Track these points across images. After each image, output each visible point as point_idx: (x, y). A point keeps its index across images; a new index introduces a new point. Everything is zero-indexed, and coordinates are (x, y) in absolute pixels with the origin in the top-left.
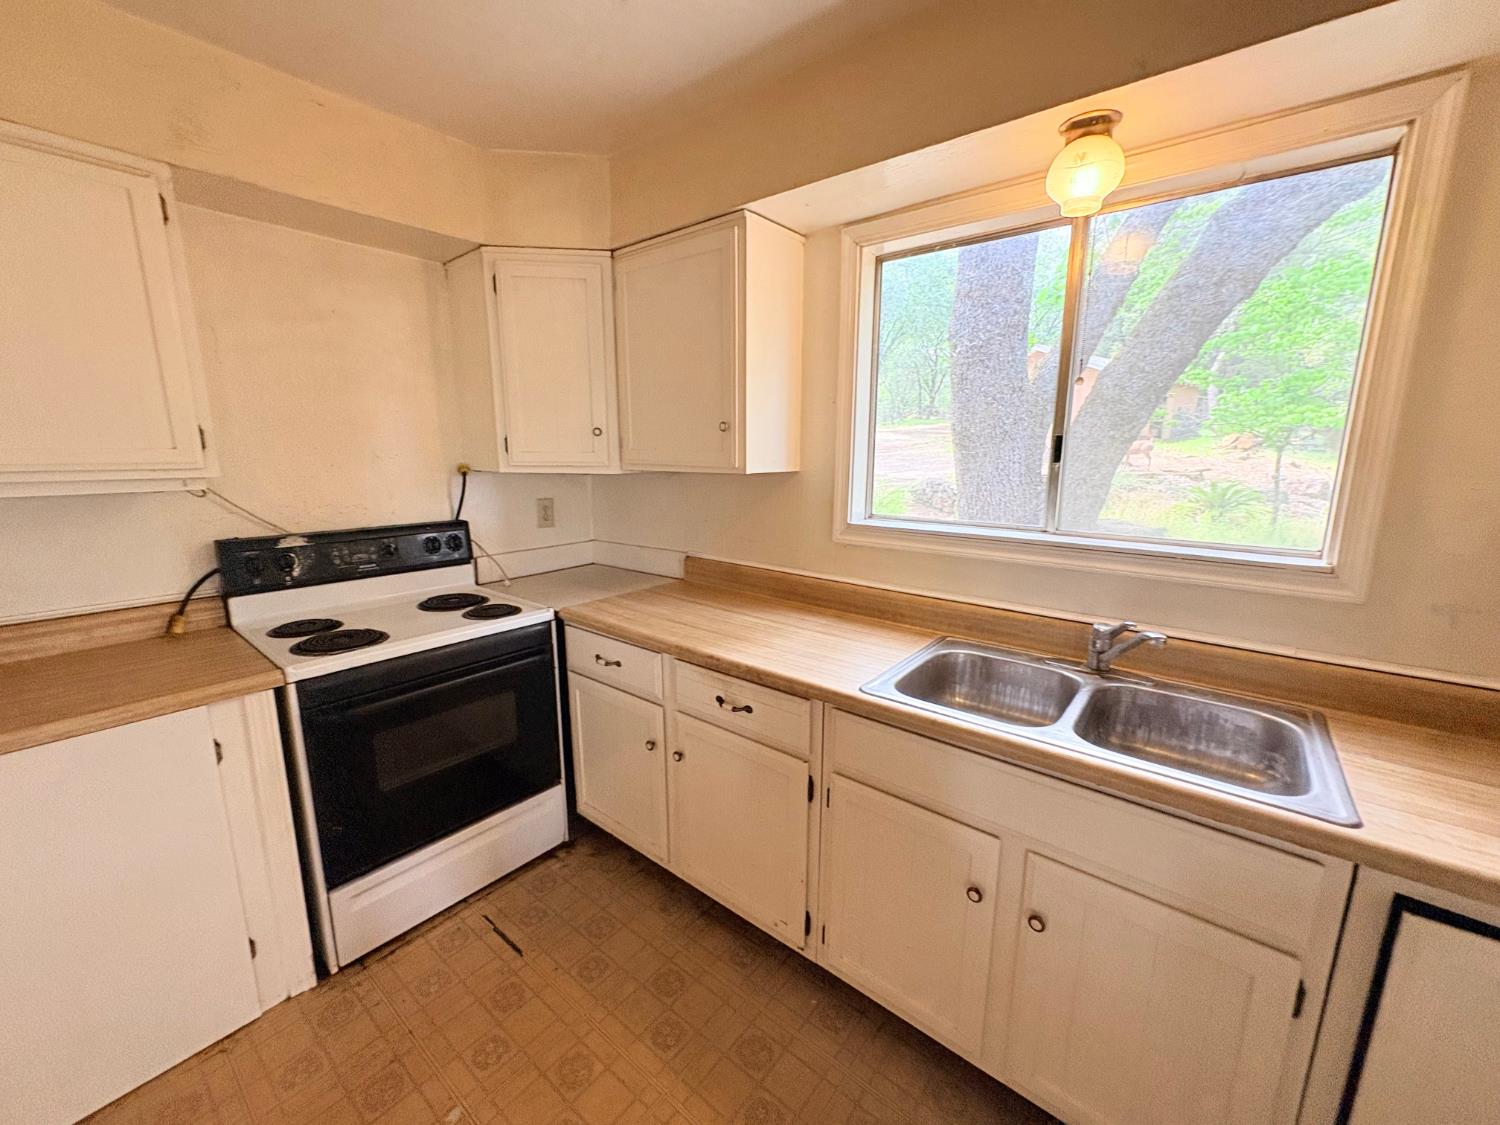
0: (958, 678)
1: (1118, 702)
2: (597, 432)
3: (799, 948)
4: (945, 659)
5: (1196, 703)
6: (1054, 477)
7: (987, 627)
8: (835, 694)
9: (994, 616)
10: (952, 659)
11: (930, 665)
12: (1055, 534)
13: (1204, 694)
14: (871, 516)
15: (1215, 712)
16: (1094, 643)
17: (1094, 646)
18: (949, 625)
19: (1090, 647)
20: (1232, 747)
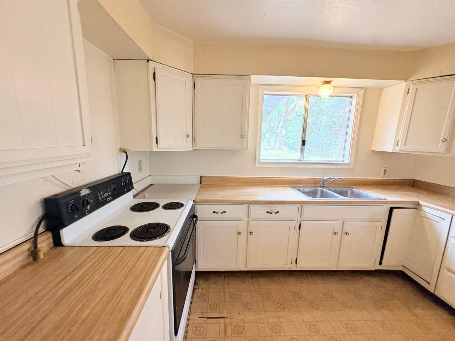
2: (188, 136)
6: (303, 149)
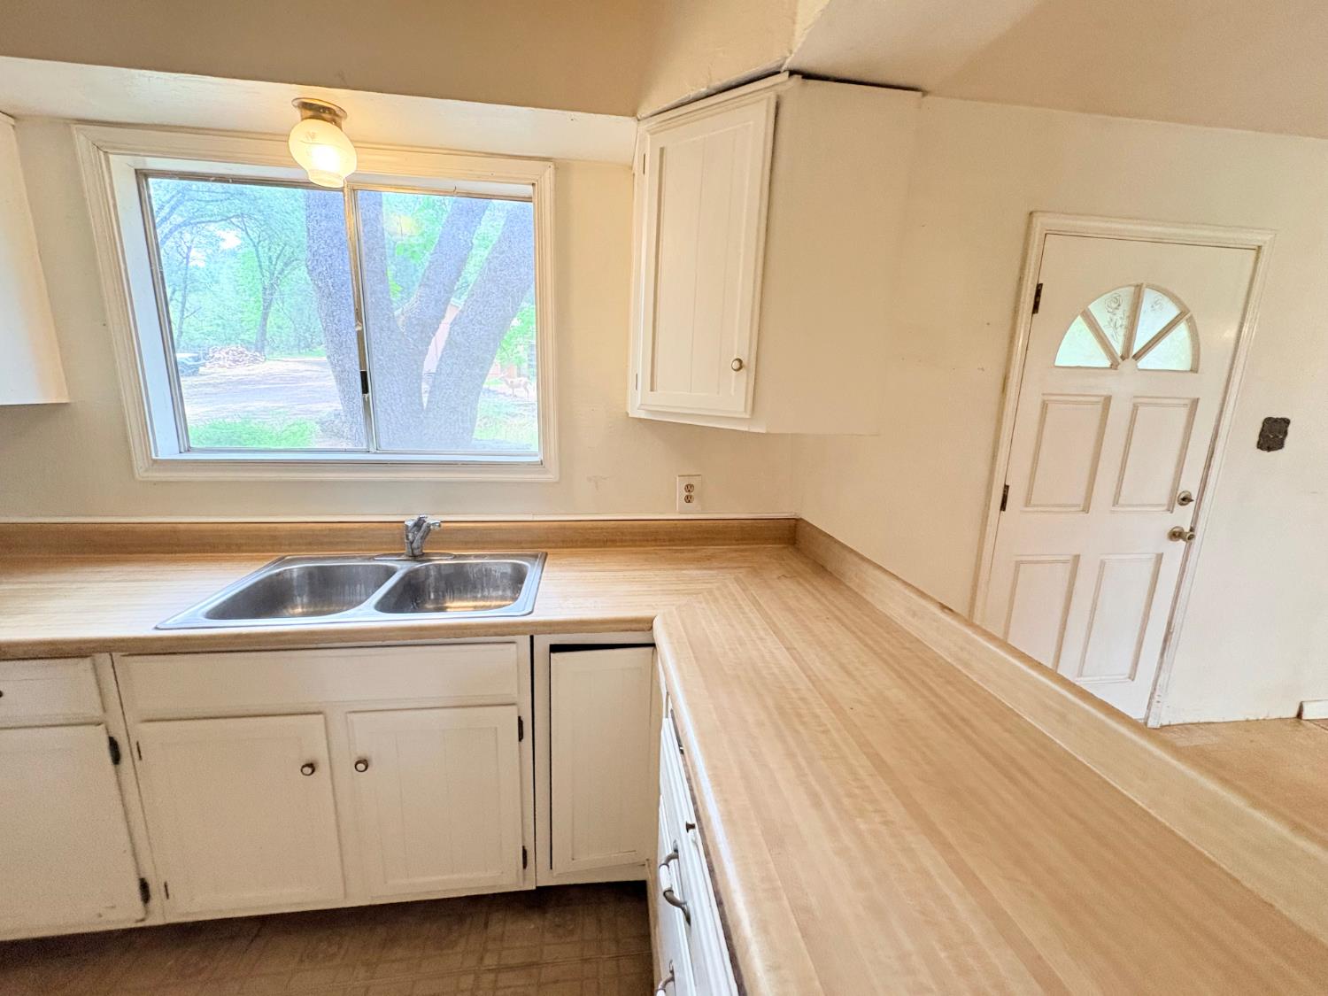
0: (295, 593)
1: (427, 576)
3: (137, 921)
4: (280, 577)
5: (477, 564)
6: (366, 404)
7: (326, 540)
8: (123, 640)
9: (330, 530)
10: (288, 576)
11: (260, 586)
12: (375, 453)
13: (483, 556)
14: (189, 450)
15: (489, 567)
16: (407, 536)
17: (408, 539)
18: (290, 545)
19: (406, 541)
20: (501, 588)
